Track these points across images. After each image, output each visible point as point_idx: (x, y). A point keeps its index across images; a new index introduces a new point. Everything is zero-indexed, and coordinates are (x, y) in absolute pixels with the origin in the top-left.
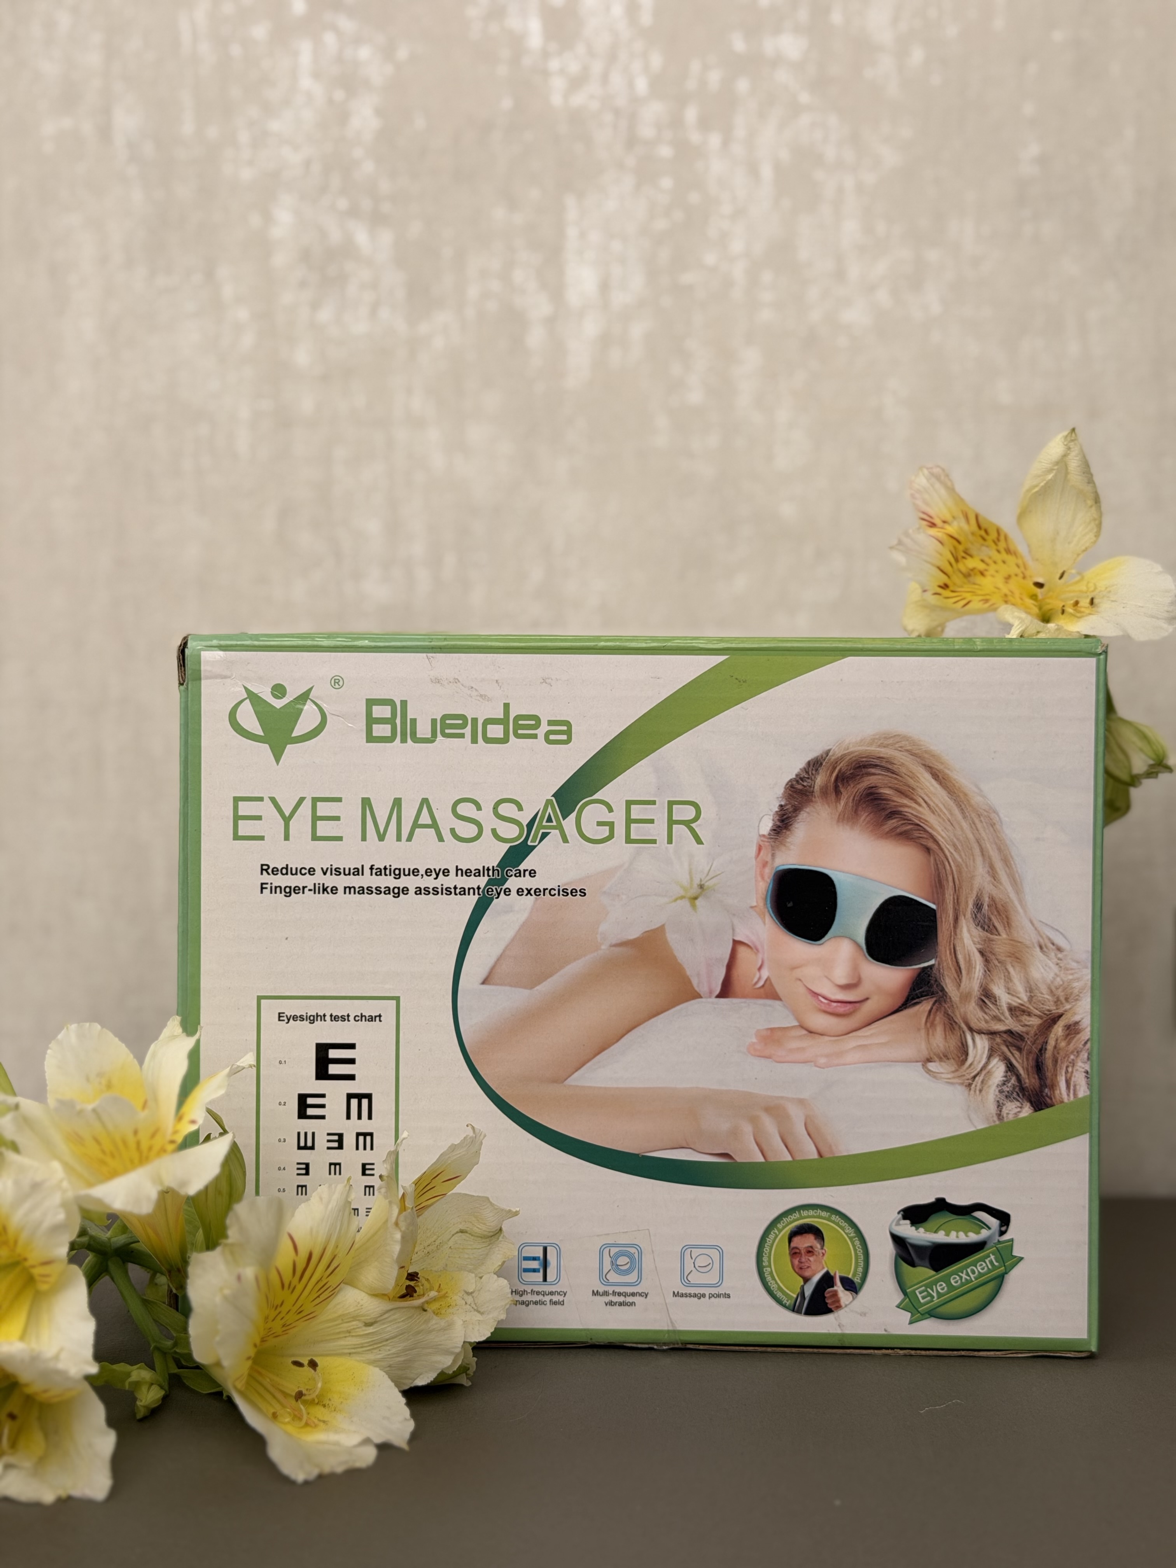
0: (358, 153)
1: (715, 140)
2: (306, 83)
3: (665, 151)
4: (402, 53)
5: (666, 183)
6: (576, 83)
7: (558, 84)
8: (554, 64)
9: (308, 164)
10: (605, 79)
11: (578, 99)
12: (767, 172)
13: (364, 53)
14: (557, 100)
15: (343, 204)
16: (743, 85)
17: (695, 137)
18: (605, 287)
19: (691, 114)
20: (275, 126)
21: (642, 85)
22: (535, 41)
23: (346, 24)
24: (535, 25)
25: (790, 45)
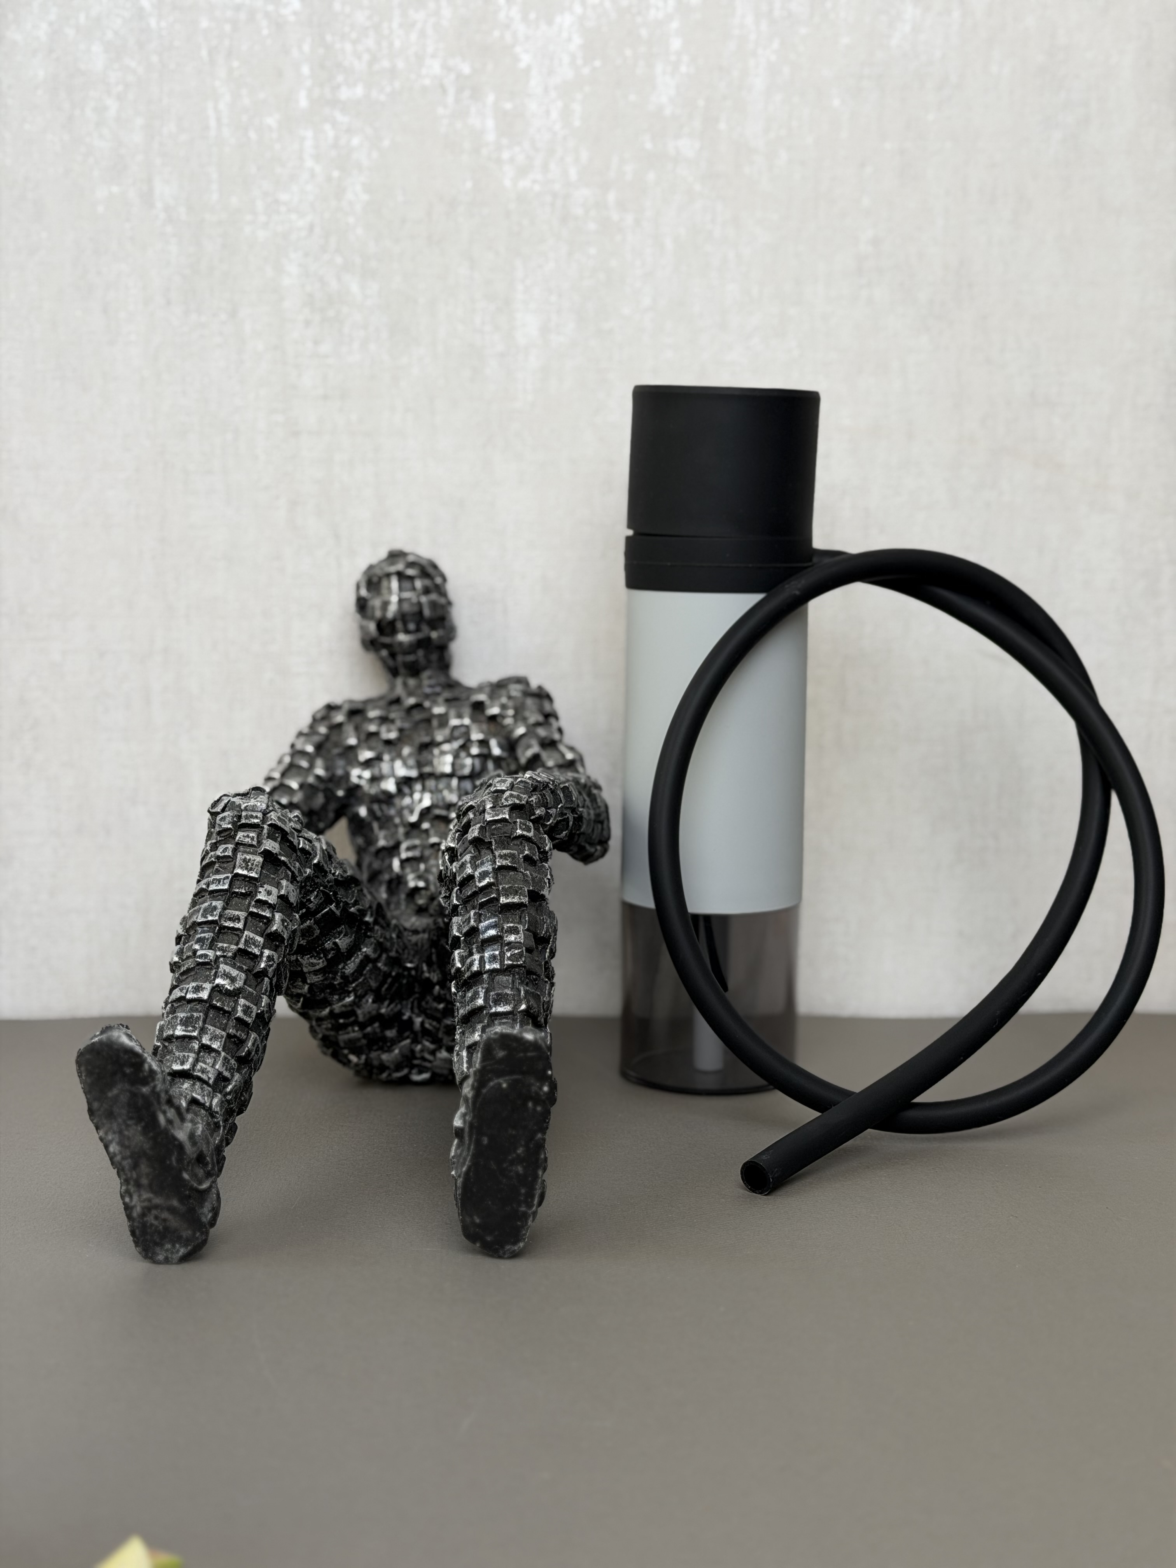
0: (351, 220)
1: (630, 219)
2: (309, 163)
3: (592, 226)
4: (386, 143)
5: (593, 251)
6: (523, 171)
7: (508, 170)
8: (506, 155)
9: (311, 228)
10: (545, 168)
11: (524, 184)
12: (669, 245)
13: (356, 141)
14: (508, 183)
15: (339, 260)
16: (651, 176)
17: (615, 216)
18: (545, 331)
19: (611, 197)
20: (284, 197)
21: (573, 173)
22: (491, 137)
23: (341, 118)
24: (490, 123)
25: (687, 146)
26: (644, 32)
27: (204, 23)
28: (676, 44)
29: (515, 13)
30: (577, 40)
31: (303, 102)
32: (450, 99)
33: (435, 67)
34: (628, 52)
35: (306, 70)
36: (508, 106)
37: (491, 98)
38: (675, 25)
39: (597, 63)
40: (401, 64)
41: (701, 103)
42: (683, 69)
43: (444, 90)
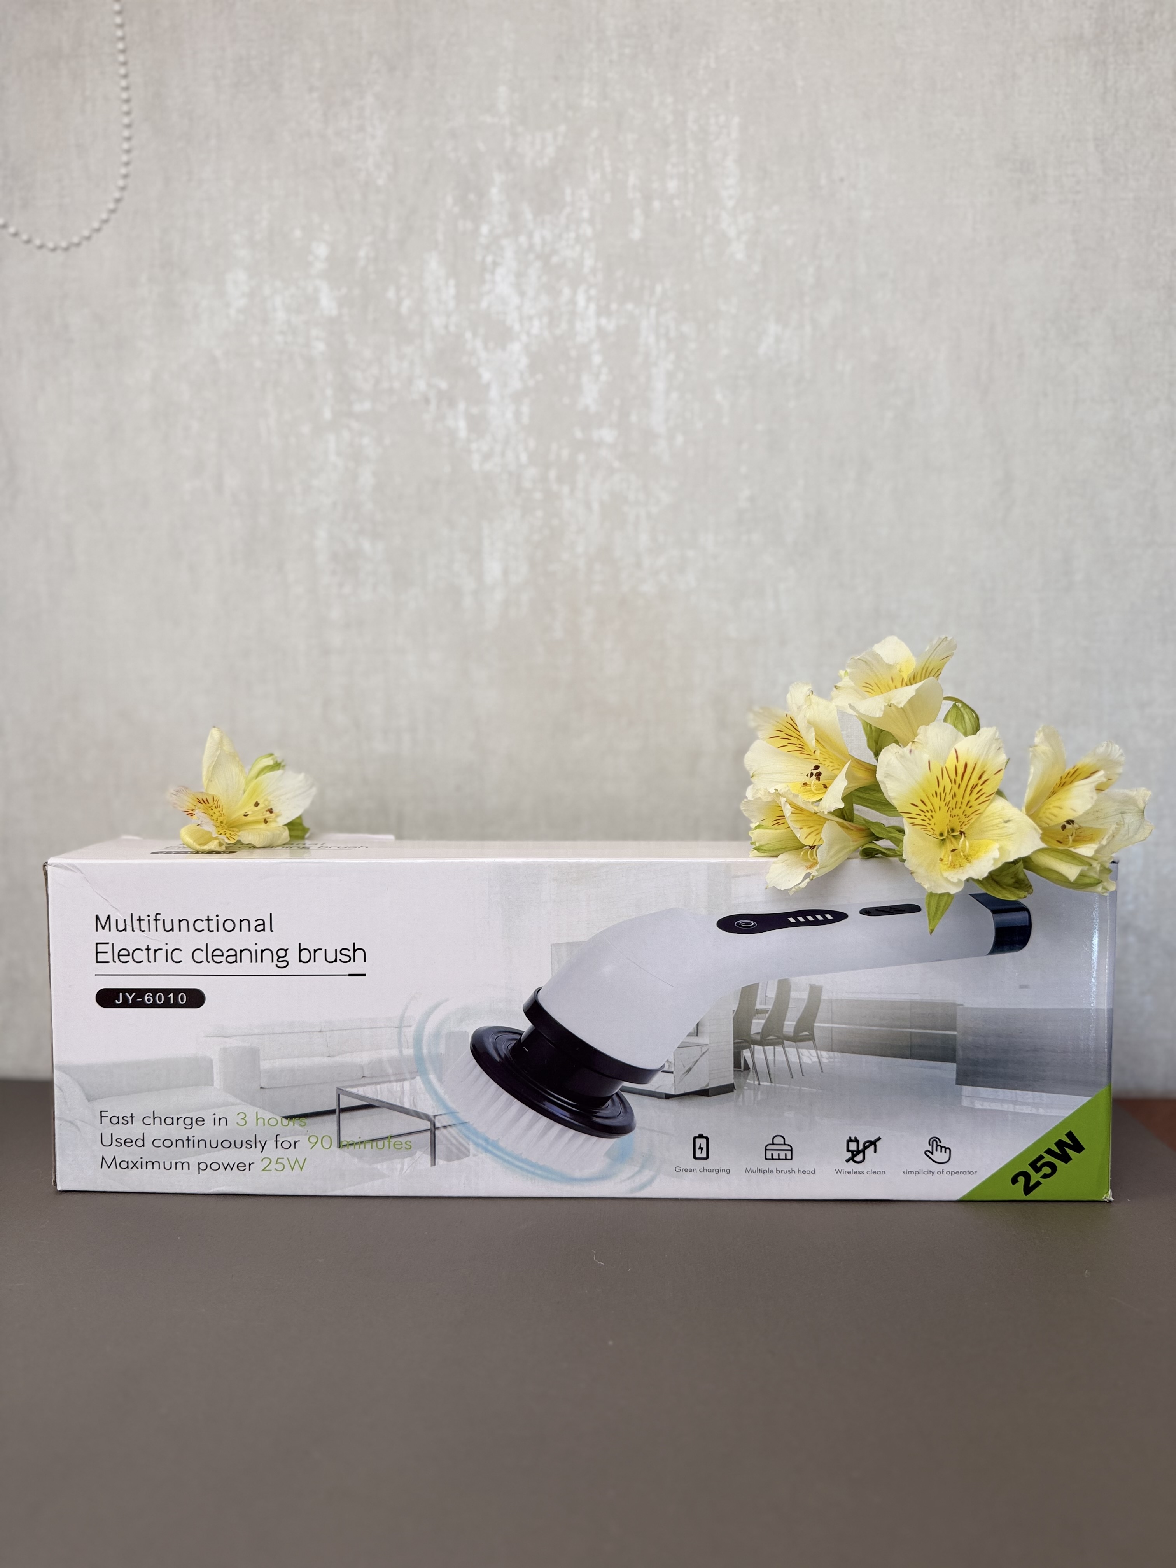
0: (363, 498)
1: (566, 489)
2: (333, 458)
3: (538, 496)
4: (387, 441)
5: (539, 513)
6: (487, 457)
7: (476, 458)
8: (474, 446)
9: (335, 504)
10: (503, 454)
11: (488, 466)
12: (596, 506)
13: (366, 441)
14: (476, 466)
15: (356, 527)
16: (581, 458)
17: (555, 487)
18: (506, 572)
19: (552, 474)
20: (315, 483)
21: (524, 458)
22: (463, 433)
23: (355, 425)
24: (462, 424)
25: (607, 435)
26: (573, 353)
27: (258, 364)
28: (597, 359)
29: (479, 344)
30: (524, 361)
31: (327, 414)
32: (433, 407)
33: (421, 385)
34: (562, 368)
35: (329, 392)
36: (475, 410)
37: (462, 406)
38: (596, 346)
39: (540, 377)
40: (397, 385)
41: (617, 402)
42: (604, 378)
43: (427, 401)
